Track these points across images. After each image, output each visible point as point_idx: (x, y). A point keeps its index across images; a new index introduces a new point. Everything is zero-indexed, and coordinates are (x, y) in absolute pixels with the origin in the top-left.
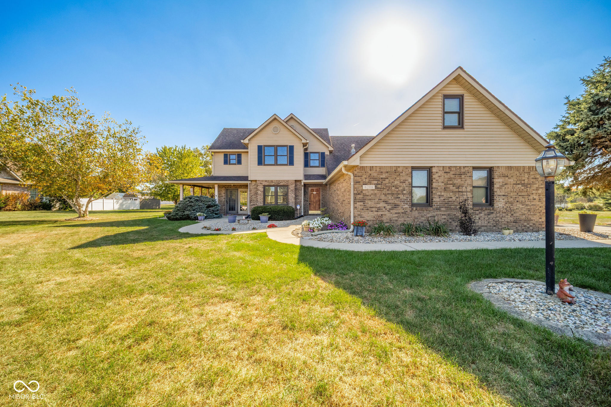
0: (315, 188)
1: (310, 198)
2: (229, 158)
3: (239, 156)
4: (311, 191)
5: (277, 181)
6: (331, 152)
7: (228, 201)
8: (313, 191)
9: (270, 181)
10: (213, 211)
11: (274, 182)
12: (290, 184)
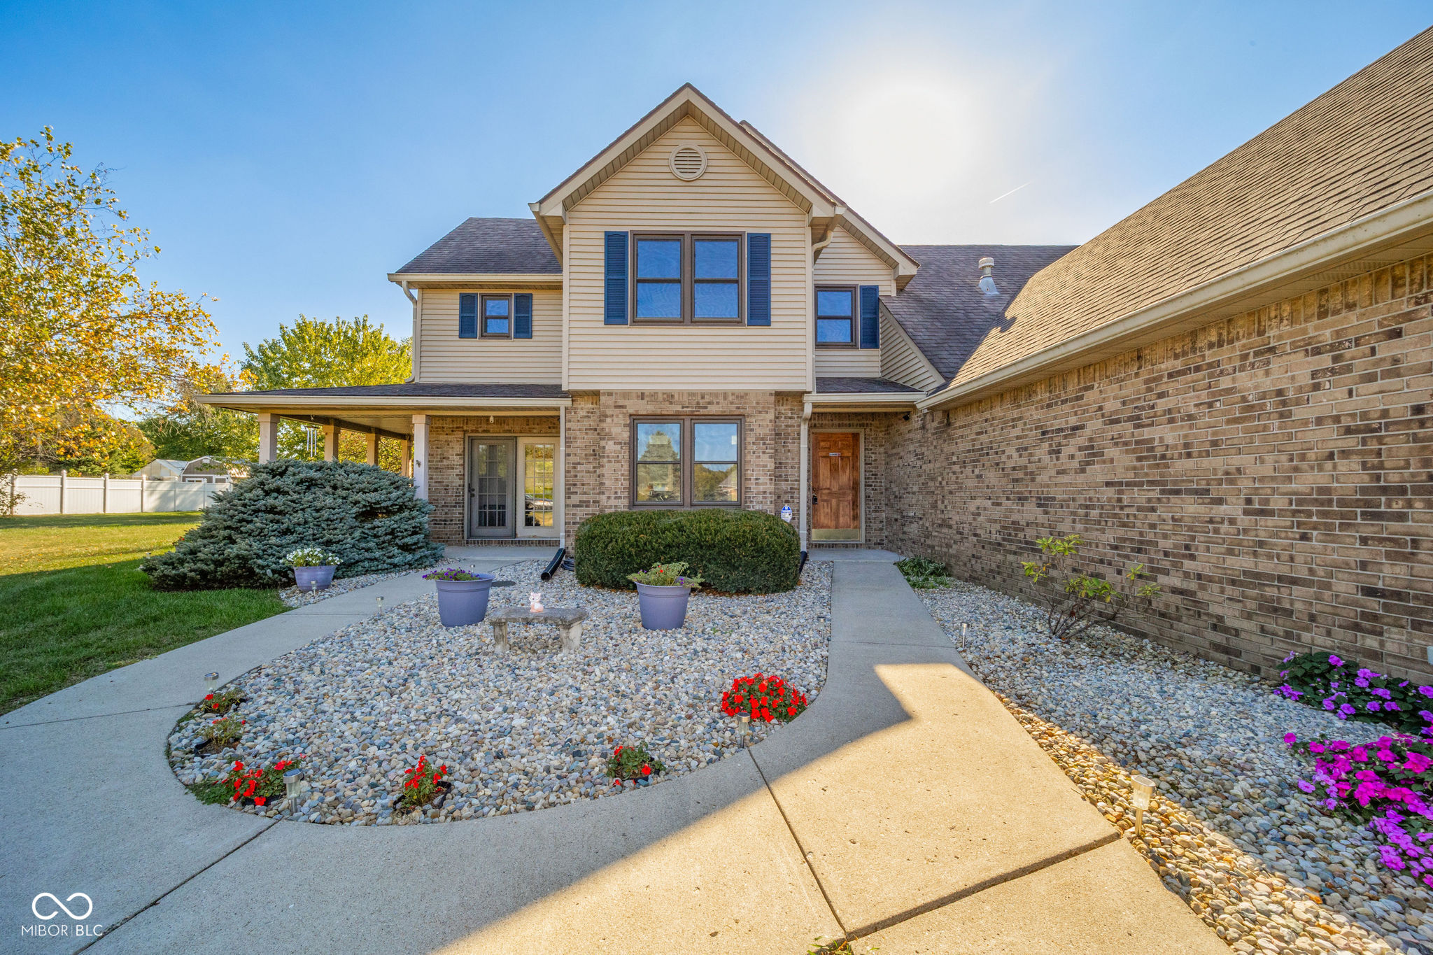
1: (817, 476)
2: (484, 310)
3: (524, 304)
4: (820, 447)
5: (692, 394)
6: (902, 284)
7: (476, 486)
8: (829, 448)
9: (660, 395)
10: (392, 533)
11: (679, 403)
12: (754, 407)
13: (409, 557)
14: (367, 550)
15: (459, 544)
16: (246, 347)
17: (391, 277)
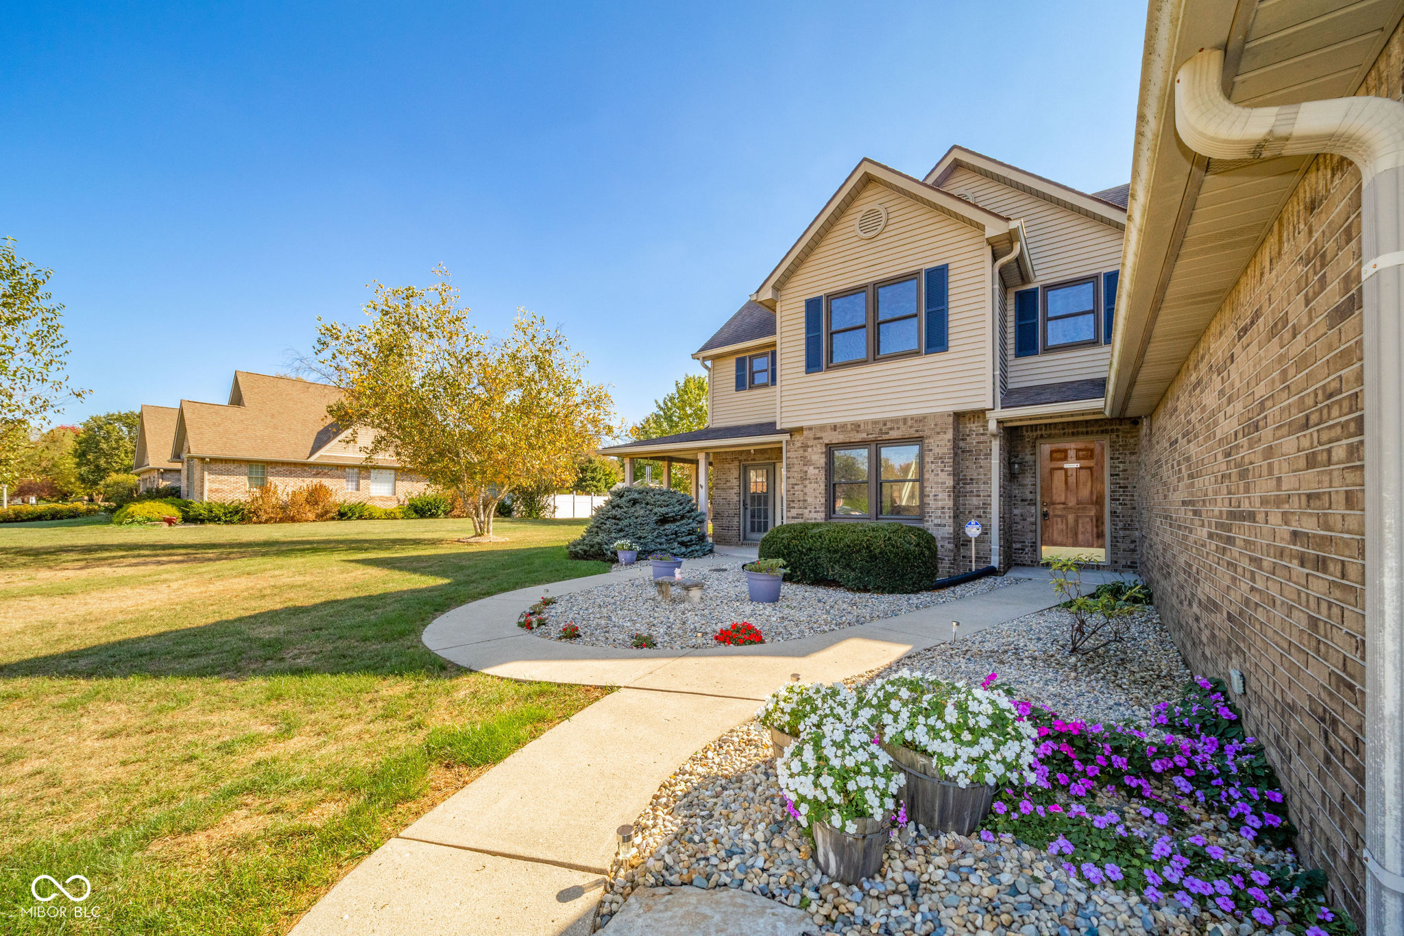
0: (1072, 446)
1: (1047, 489)
2: (751, 367)
4: (1052, 459)
5: (875, 422)
7: (749, 502)
8: (1065, 459)
9: (849, 426)
10: (676, 533)
11: (865, 431)
12: (933, 429)
13: (683, 549)
14: (660, 544)
15: (737, 545)
16: (656, 402)
17: (694, 357)
